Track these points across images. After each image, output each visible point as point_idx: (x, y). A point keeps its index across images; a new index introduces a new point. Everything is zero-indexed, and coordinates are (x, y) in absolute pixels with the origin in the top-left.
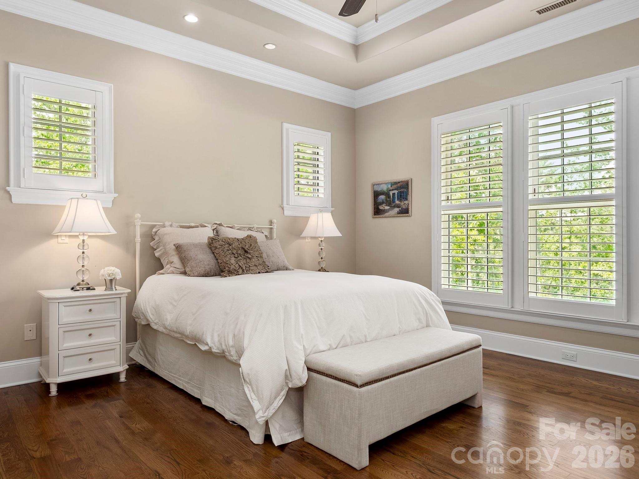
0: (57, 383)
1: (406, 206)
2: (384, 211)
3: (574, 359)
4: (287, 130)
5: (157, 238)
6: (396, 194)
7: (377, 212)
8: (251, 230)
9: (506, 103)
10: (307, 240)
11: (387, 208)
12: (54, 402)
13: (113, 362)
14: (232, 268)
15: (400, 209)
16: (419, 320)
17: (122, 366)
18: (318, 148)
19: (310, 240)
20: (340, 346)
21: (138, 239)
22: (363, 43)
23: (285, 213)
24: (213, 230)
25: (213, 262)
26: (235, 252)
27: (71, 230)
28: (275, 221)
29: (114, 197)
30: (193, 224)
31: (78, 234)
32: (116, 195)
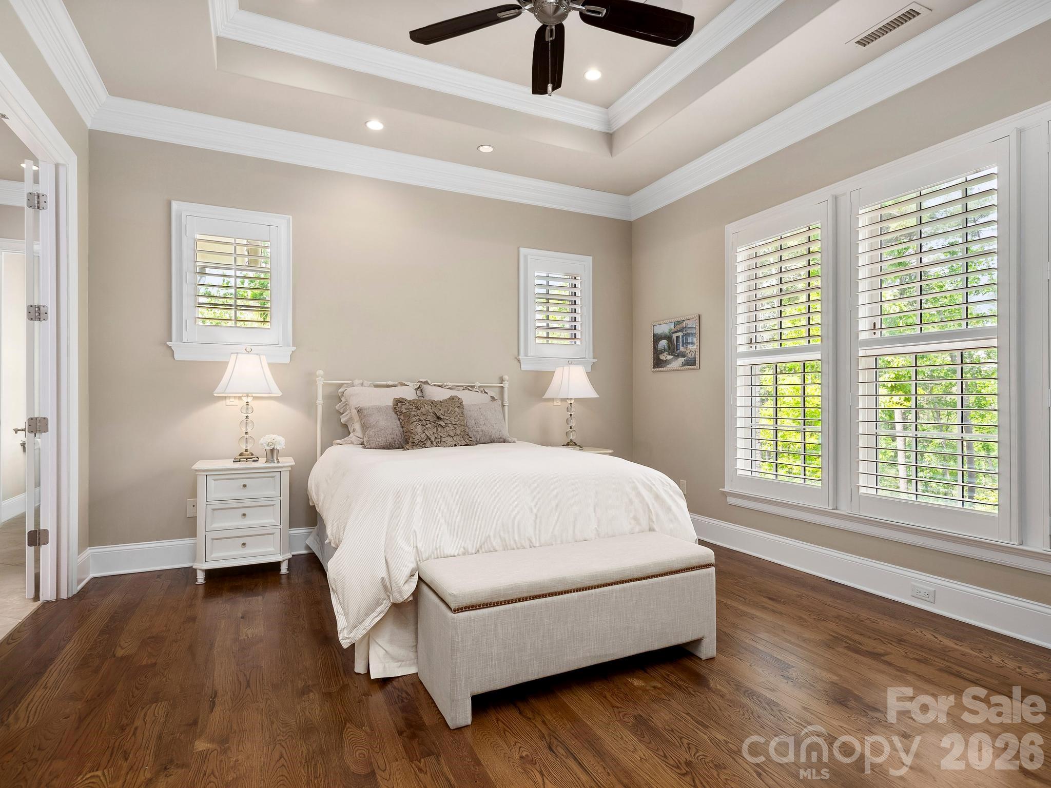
0: (204, 570)
1: (693, 354)
2: (666, 362)
3: (931, 599)
4: (526, 257)
5: (343, 399)
6: (681, 337)
7: (658, 363)
8: (469, 390)
9: (826, 193)
10: (555, 403)
11: (670, 357)
12: (201, 591)
13: (272, 549)
14: (416, 439)
15: (685, 358)
16: (636, 521)
17: (282, 555)
18: (575, 278)
19: (559, 403)
20: (482, 550)
21: (320, 401)
22: (618, 130)
23: (522, 367)
24: (416, 389)
25: (398, 430)
26: (423, 418)
27: (225, 391)
28: (506, 377)
29: (293, 351)
30: (390, 383)
31: (241, 395)
32: (295, 348)
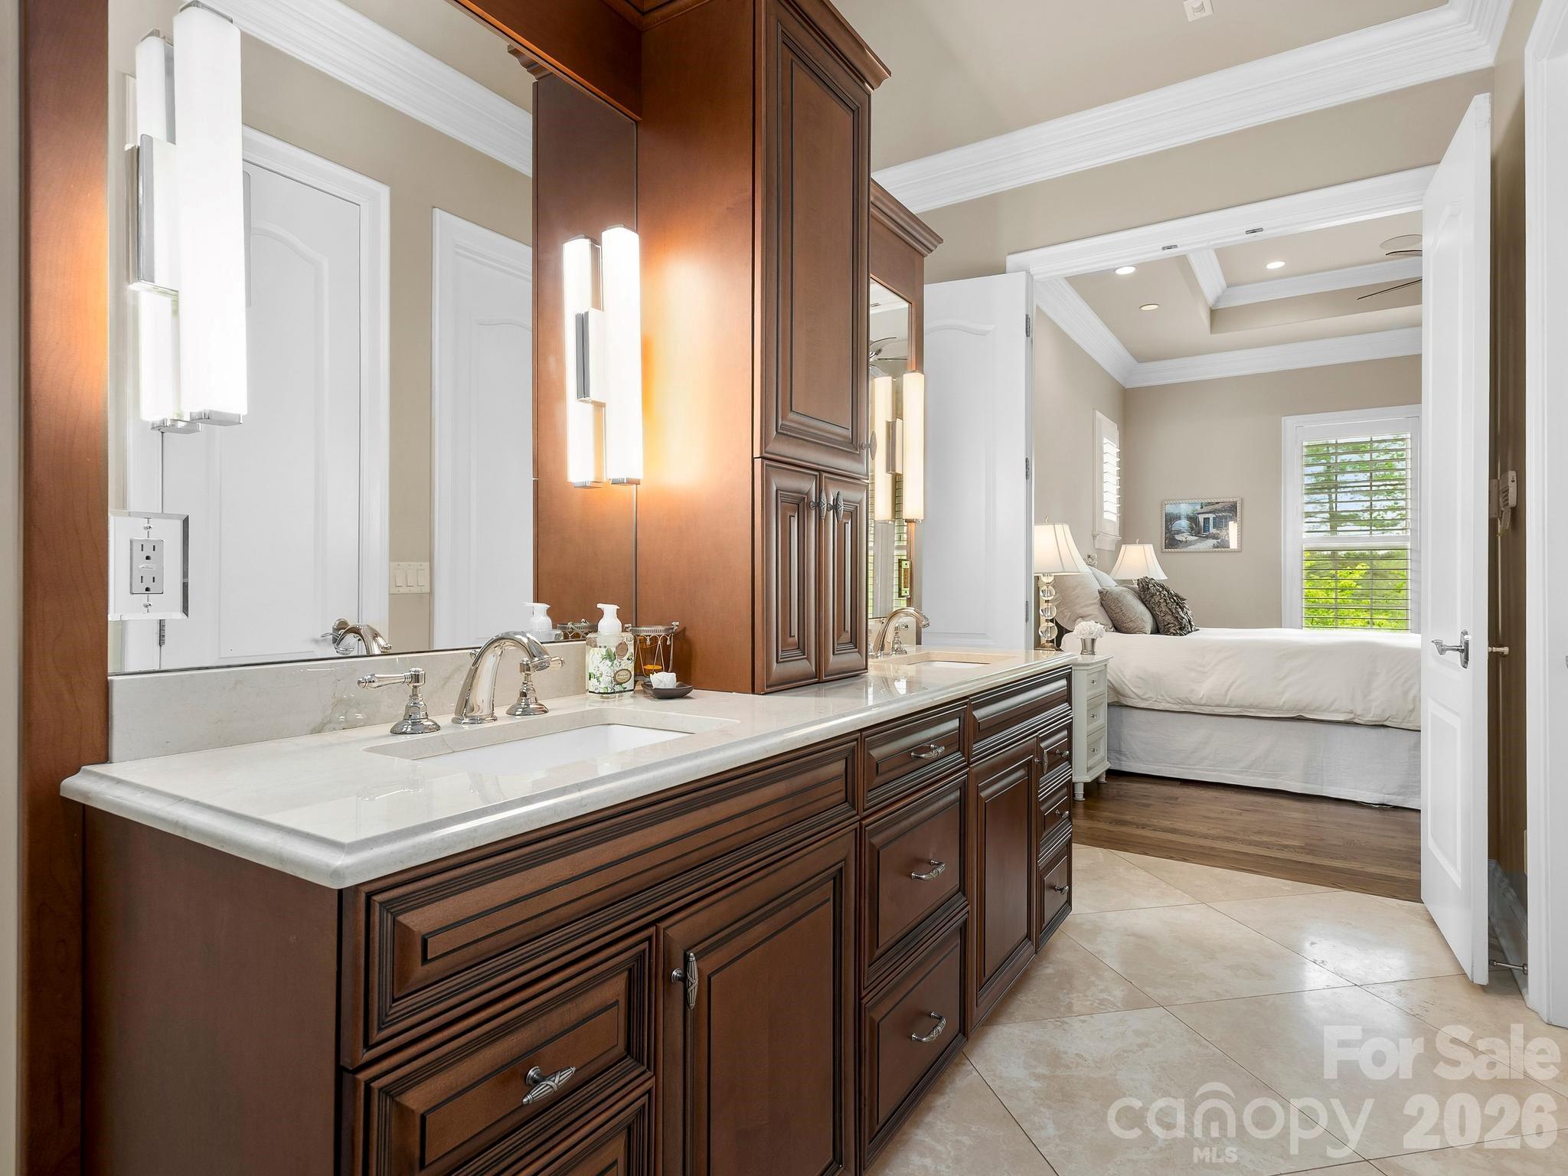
2: (1185, 543)
6: (1211, 519)
7: (1173, 543)
11: (1192, 538)
15: (1219, 541)
23: (1095, 544)
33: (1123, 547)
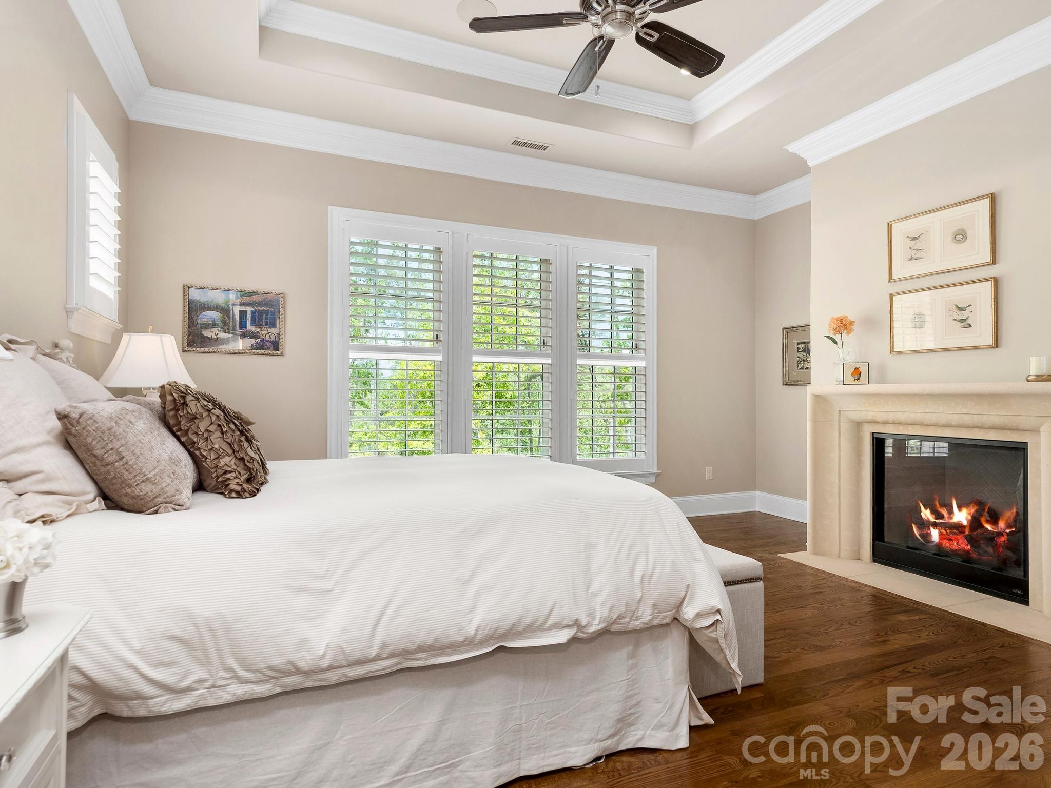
1: (272, 337)
2: (215, 342)
6: (250, 312)
7: (197, 341)
11: (224, 335)
15: (259, 340)
33: (126, 336)
